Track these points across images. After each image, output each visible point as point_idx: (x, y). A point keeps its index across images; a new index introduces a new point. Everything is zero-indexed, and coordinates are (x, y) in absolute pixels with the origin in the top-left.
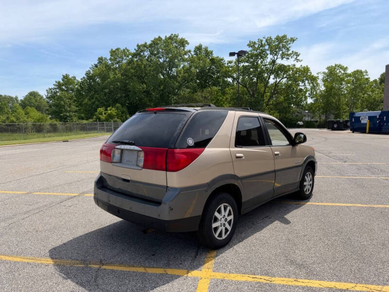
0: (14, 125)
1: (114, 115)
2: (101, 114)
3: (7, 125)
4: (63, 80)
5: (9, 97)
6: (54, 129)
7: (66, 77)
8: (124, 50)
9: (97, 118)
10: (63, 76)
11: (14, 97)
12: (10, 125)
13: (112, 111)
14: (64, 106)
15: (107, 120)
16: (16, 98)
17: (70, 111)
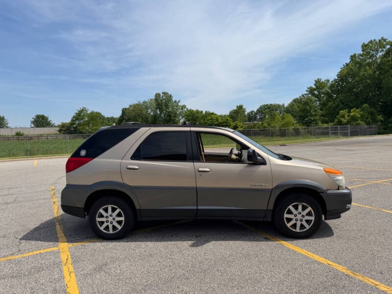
0: (266, 130)
1: (358, 117)
2: (343, 117)
3: (261, 130)
4: (315, 85)
5: (278, 104)
6: (297, 133)
7: (318, 82)
8: (380, 41)
9: (338, 121)
10: (315, 81)
11: (282, 104)
12: (263, 130)
13: (356, 112)
14: (310, 110)
15: (348, 123)
16: (283, 105)
17: (316, 115)
